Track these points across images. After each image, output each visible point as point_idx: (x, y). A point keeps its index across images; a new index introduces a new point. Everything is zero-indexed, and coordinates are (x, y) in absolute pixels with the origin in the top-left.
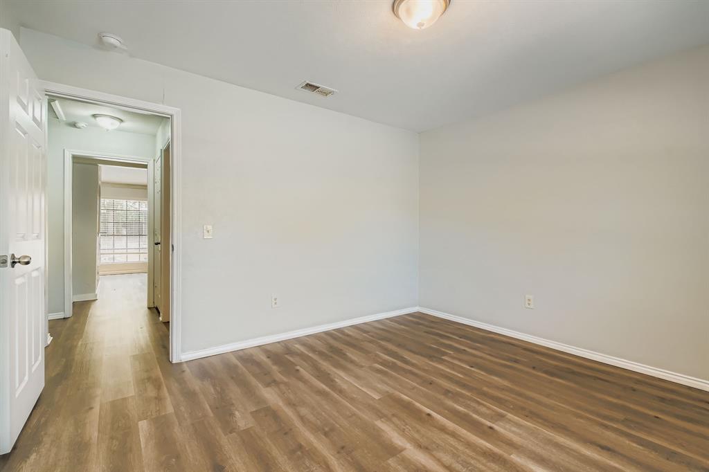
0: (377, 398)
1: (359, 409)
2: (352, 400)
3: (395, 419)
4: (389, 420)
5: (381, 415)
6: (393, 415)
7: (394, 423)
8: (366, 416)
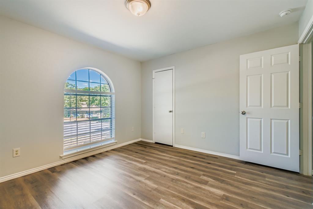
0: (162, 199)
1: (168, 191)
2: (174, 196)
3: (150, 189)
4: (152, 189)
5: (156, 190)
6: (151, 191)
7: (150, 188)
8: (163, 189)
